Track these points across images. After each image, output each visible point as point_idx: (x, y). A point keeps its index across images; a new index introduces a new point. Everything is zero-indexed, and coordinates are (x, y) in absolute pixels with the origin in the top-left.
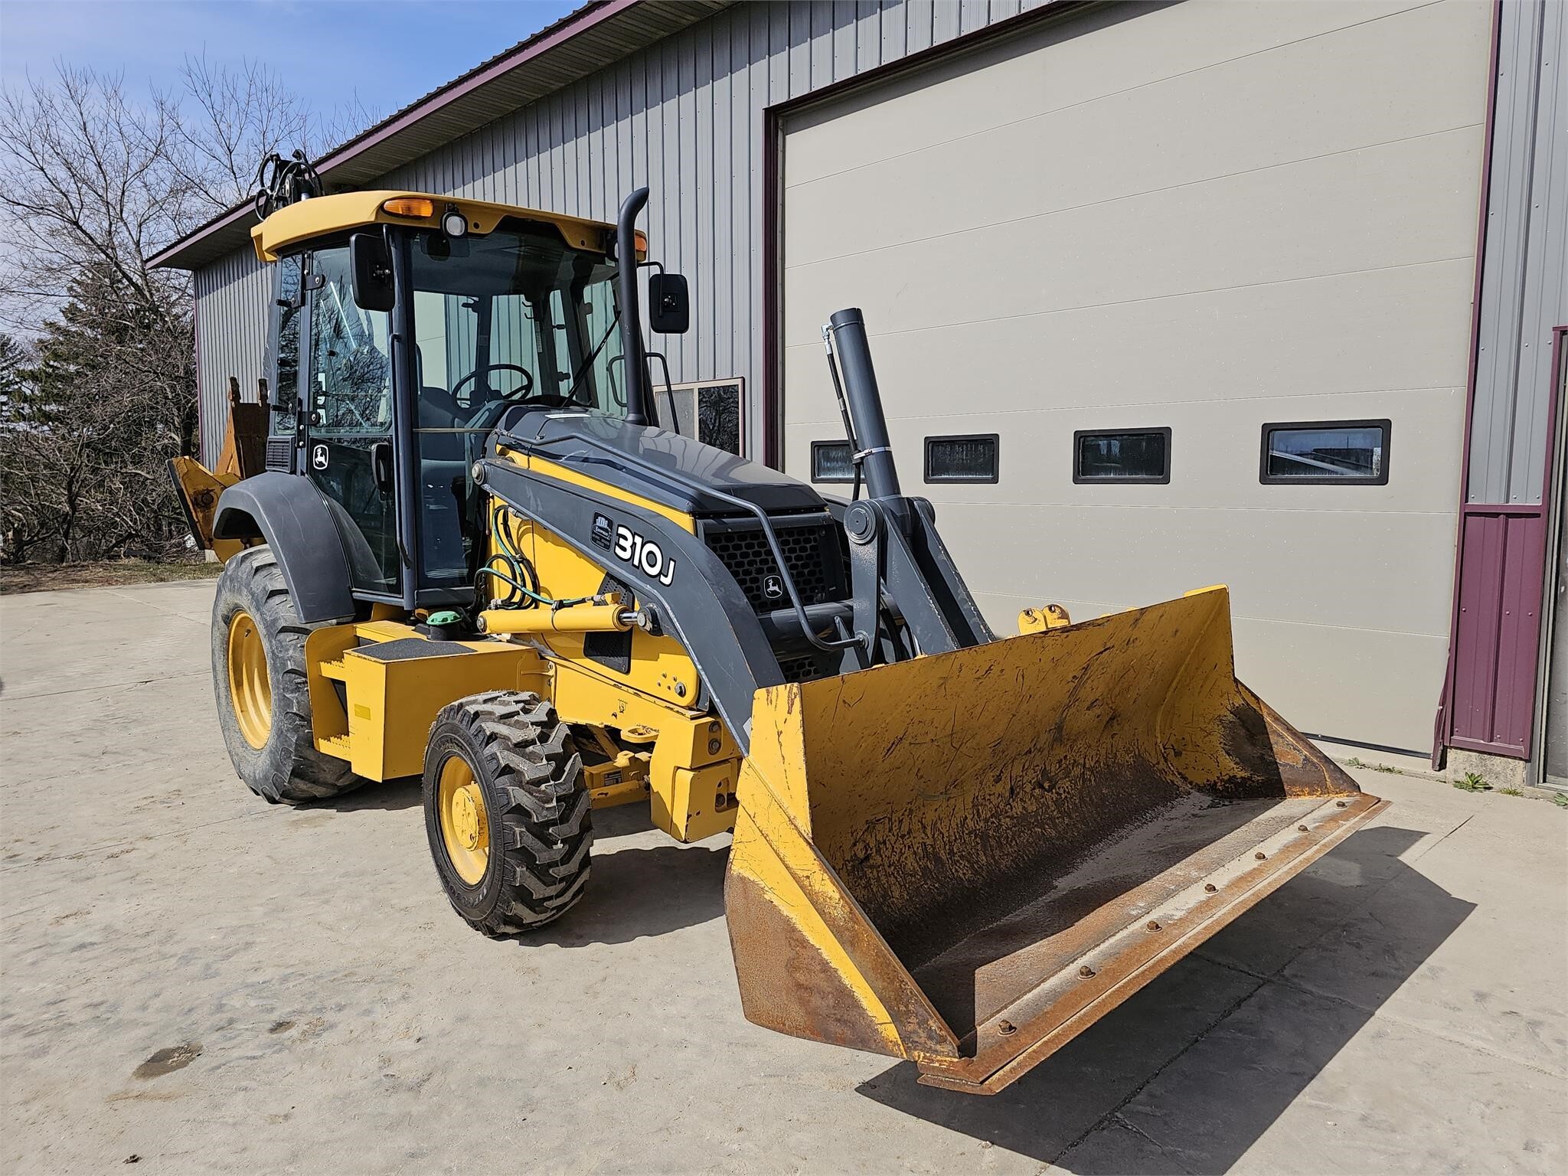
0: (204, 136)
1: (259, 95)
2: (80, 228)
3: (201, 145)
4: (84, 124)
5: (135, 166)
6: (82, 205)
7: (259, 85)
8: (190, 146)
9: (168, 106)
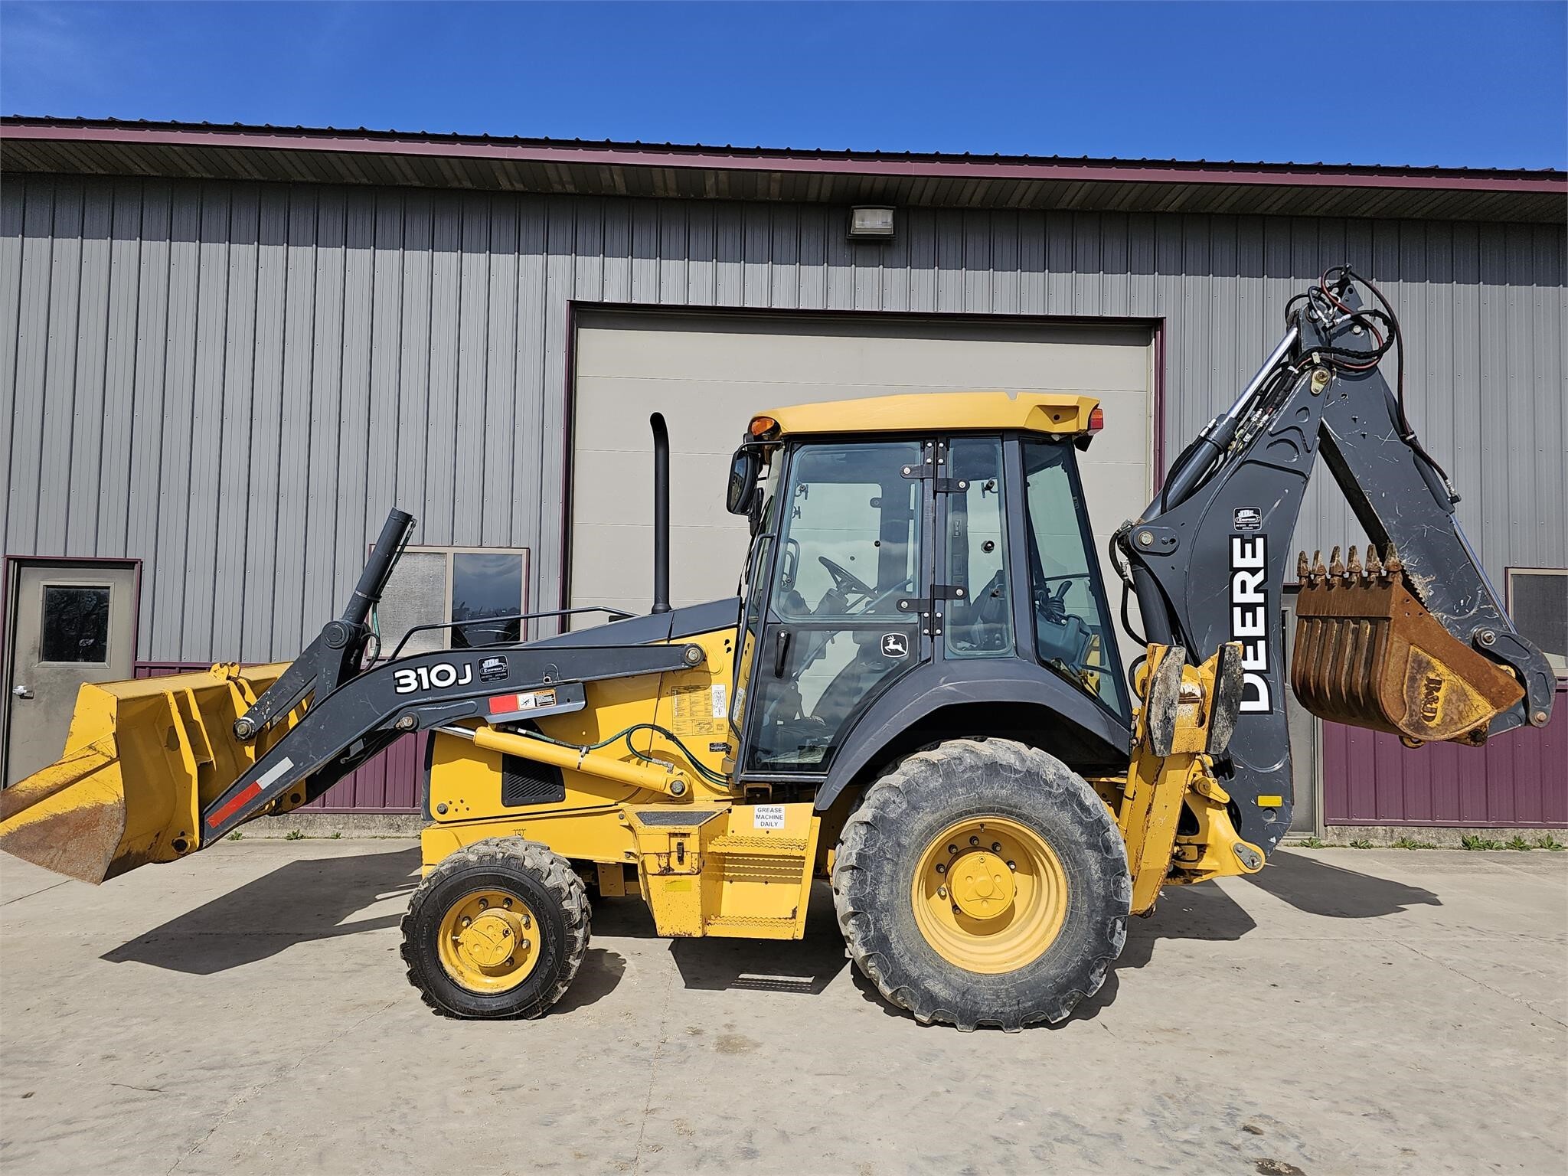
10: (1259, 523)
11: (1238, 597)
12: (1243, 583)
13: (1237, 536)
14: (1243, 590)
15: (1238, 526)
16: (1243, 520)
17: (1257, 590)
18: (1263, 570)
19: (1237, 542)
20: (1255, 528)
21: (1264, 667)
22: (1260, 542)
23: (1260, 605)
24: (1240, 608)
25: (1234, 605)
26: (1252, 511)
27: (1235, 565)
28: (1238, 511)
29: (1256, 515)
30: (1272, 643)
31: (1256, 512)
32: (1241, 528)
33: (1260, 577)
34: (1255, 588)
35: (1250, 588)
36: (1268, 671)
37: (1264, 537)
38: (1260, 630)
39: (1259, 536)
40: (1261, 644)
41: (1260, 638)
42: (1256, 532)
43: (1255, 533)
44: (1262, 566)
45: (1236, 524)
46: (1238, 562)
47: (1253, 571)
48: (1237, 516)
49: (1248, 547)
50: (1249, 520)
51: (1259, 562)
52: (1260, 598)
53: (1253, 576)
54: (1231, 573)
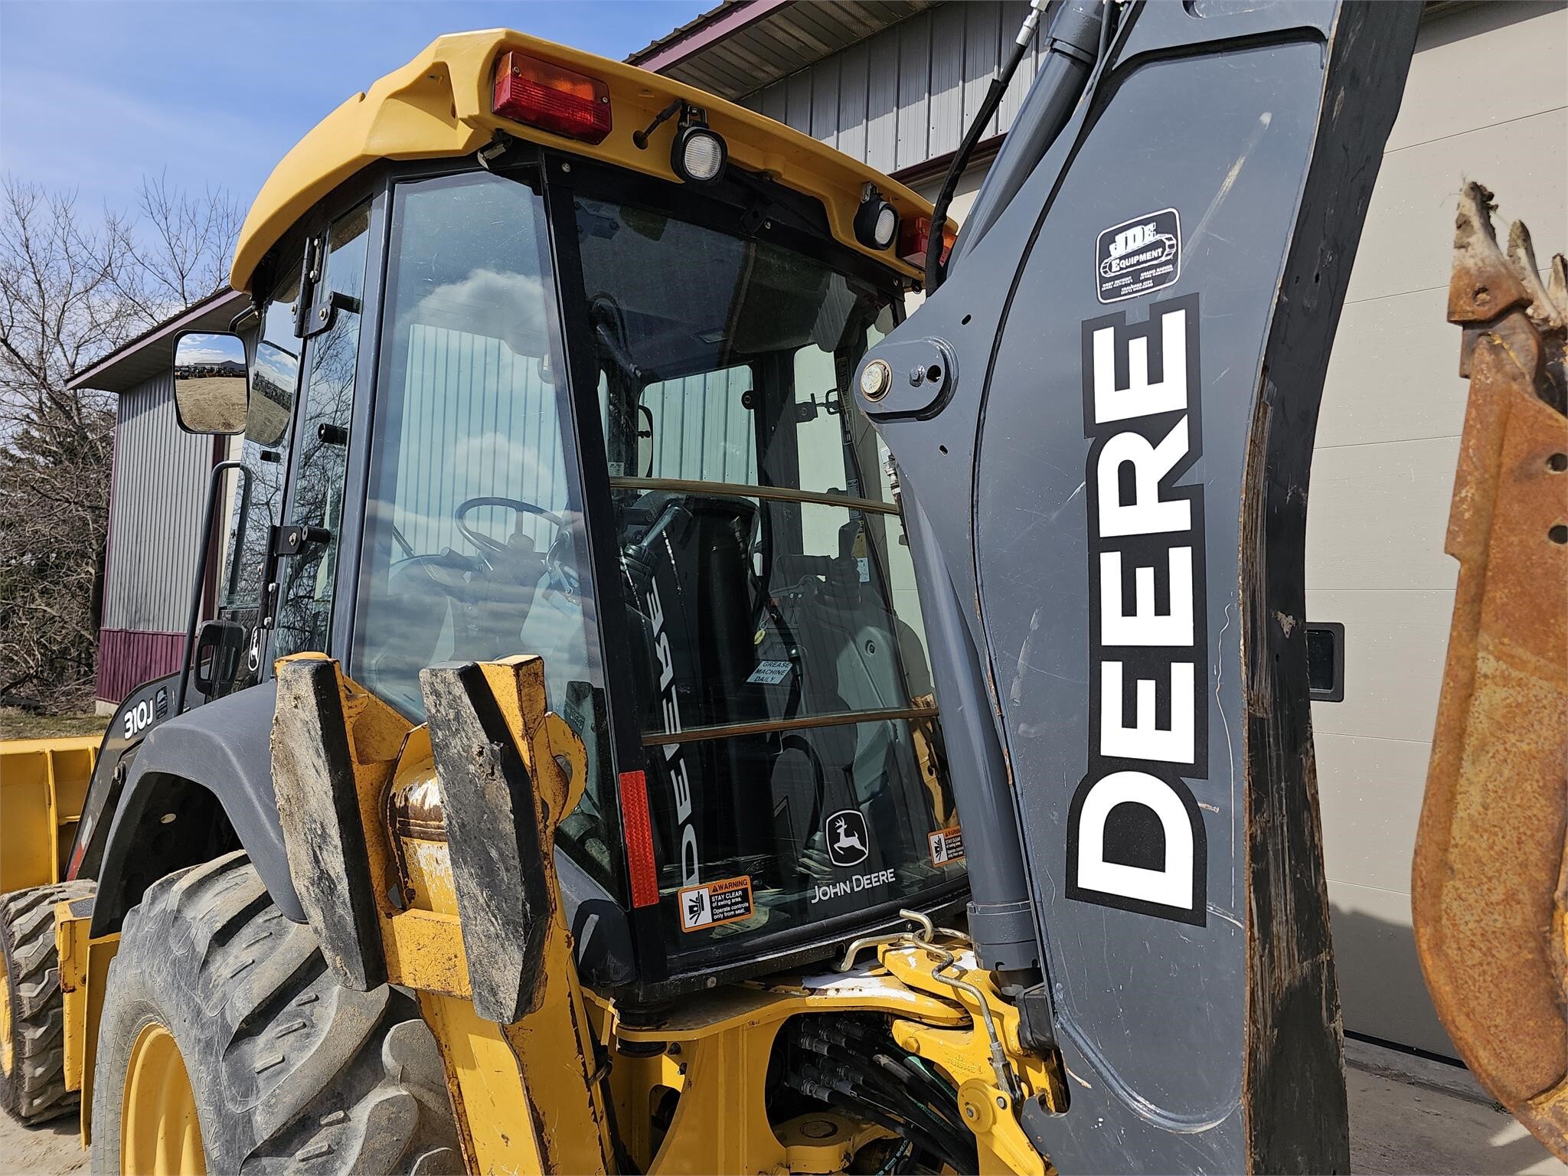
0: (156, 259)
1: (219, 221)
2: (8, 346)
3: (152, 268)
4: (27, 240)
5: (78, 286)
6: (13, 322)
7: (220, 210)
8: (139, 268)
9: (121, 228)
10: (1173, 262)
11: (1114, 521)
12: (1127, 471)
13: (1101, 324)
14: (1128, 496)
15: (1108, 286)
16: (1125, 263)
17: (1168, 490)
18: (1184, 423)
19: (1104, 341)
20: (1158, 280)
21: (1184, 753)
22: (1174, 325)
23: (1176, 539)
24: (1116, 557)
25: (1101, 544)
26: (1151, 227)
27: (1102, 416)
28: (1110, 239)
29: (1163, 237)
30: (1215, 671)
31: (1165, 224)
32: (1116, 292)
33: (1177, 443)
34: (1161, 484)
35: (1147, 486)
36: (1199, 768)
37: (1188, 304)
38: (1178, 629)
39: (1171, 306)
40: (1182, 675)
41: (1178, 654)
42: (1166, 291)
43: (1160, 297)
44: (1182, 404)
45: (1104, 280)
46: (1110, 406)
47: (1153, 428)
48: (1105, 253)
49: (1138, 348)
50: (1142, 257)
51: (1171, 394)
52: (1177, 516)
53: (1155, 445)
54: (1090, 441)
